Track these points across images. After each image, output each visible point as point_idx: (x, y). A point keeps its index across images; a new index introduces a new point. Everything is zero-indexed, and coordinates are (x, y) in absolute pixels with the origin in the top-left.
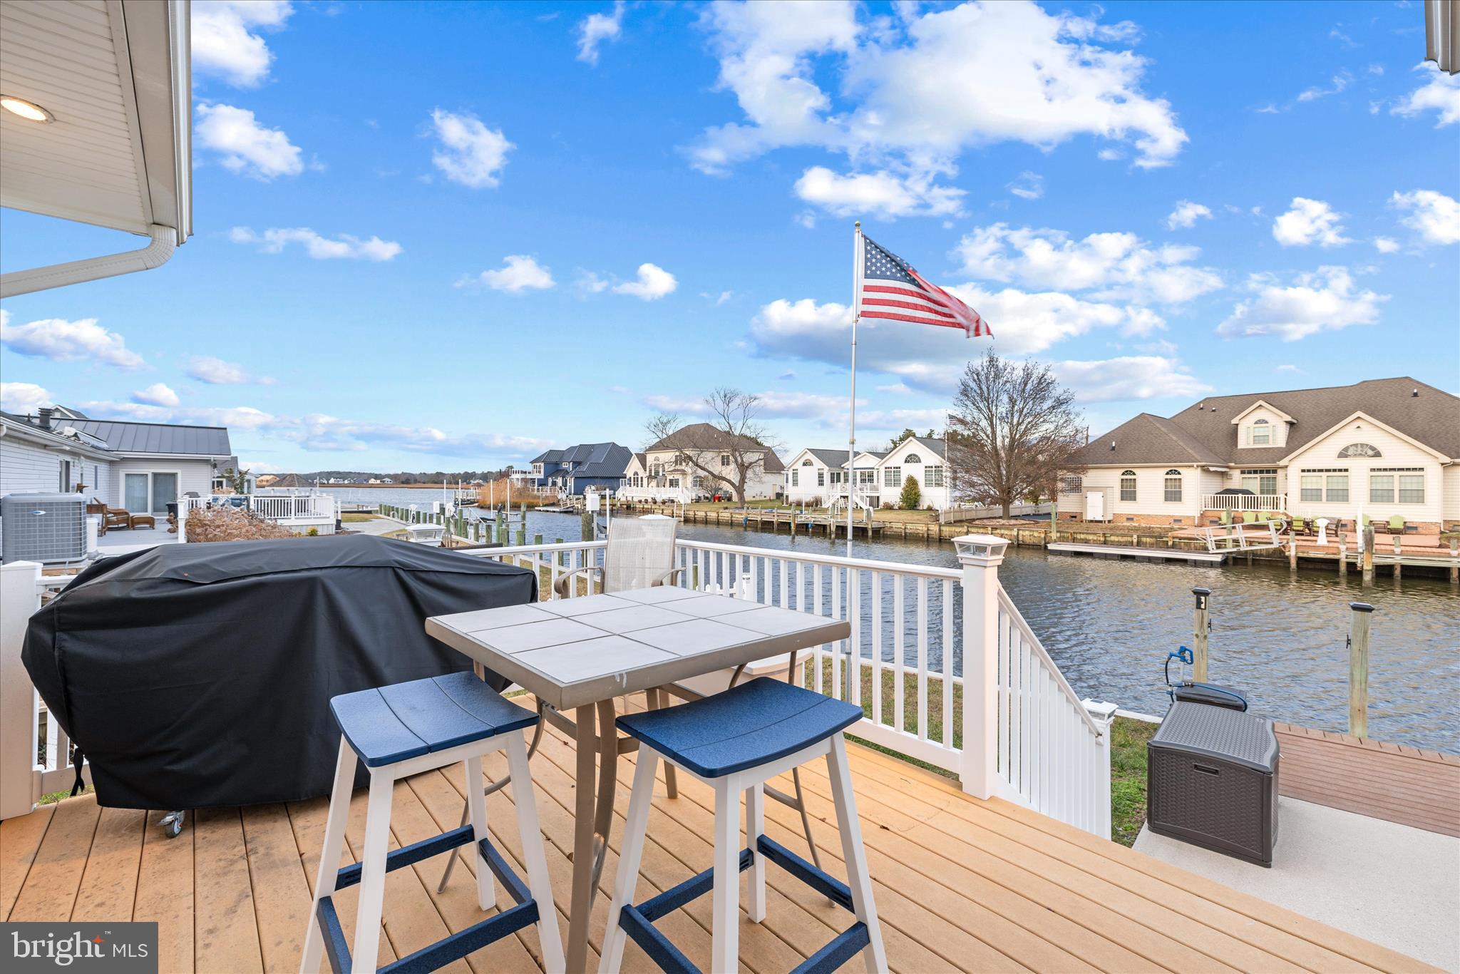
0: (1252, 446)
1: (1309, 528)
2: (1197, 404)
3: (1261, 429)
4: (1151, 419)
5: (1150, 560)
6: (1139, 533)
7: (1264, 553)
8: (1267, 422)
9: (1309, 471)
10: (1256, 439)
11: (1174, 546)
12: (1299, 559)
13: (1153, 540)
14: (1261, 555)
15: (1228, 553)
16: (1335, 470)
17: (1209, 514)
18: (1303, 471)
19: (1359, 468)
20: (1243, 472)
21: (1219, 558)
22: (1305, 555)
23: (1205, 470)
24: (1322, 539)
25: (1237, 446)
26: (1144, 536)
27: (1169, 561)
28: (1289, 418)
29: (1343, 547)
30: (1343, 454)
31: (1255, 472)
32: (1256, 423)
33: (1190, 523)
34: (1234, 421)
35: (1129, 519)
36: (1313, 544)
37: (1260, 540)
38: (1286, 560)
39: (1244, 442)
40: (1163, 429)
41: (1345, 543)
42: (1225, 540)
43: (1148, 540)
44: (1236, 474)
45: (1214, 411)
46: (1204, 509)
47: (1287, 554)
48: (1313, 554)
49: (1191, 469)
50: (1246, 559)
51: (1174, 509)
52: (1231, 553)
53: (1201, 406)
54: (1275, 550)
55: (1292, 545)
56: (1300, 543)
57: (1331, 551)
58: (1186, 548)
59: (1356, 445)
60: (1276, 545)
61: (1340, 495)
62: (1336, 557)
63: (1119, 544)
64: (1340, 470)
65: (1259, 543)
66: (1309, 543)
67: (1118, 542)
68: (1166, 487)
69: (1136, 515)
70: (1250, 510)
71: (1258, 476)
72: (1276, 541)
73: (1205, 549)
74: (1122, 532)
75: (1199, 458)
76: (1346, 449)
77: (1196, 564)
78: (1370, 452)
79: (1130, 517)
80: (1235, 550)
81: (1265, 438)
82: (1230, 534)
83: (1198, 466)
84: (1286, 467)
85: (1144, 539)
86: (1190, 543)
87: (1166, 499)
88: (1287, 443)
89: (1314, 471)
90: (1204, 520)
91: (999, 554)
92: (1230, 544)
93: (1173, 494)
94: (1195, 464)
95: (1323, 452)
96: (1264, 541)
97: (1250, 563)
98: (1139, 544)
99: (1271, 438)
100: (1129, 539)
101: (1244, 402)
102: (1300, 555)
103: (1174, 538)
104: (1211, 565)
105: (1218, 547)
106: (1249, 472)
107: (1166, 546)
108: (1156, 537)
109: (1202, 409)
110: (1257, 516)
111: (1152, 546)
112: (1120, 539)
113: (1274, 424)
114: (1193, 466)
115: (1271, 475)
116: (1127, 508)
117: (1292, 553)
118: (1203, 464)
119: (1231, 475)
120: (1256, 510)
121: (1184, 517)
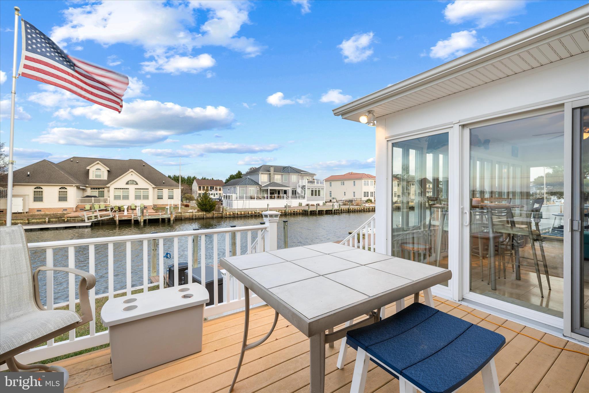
0: (95, 178)
1: (120, 209)
2: (69, 159)
3: (98, 172)
4: (50, 163)
5: (57, 229)
6: (49, 217)
7: (106, 220)
8: (100, 170)
9: (117, 189)
10: (97, 176)
11: (68, 221)
12: (120, 221)
13: (56, 219)
14: (105, 221)
15: (93, 221)
16: (125, 189)
17: (80, 206)
18: (115, 189)
19: (132, 188)
20: (91, 189)
21: (90, 224)
22: (121, 219)
23: (78, 188)
24: (126, 213)
25: (88, 178)
26: (52, 218)
27: (66, 228)
28: (108, 169)
29: (133, 215)
30: (127, 183)
31: (96, 189)
32: (96, 170)
33: (72, 210)
34: (88, 168)
35: (38, 211)
36: (123, 215)
37: (105, 215)
38: (115, 221)
39: (91, 177)
40: (56, 168)
41: (133, 213)
42: (91, 216)
43: (54, 220)
44: (89, 189)
45: (77, 163)
46: (77, 204)
47: (115, 219)
48: (124, 218)
49: (72, 187)
50: (99, 223)
51: (63, 205)
52: (94, 221)
53: (72, 160)
54: (111, 218)
55: (117, 216)
56: (120, 215)
57: (129, 217)
58: (73, 221)
59: (131, 180)
60: (111, 217)
61: (126, 197)
62: (131, 218)
63: (37, 223)
64: (126, 189)
65: (104, 216)
66: (121, 215)
67: (37, 222)
68: (59, 195)
69: (43, 209)
70: (96, 204)
71: (97, 190)
72: (111, 214)
73: (83, 221)
74: (38, 217)
75: (75, 182)
76: (128, 182)
77: (80, 227)
78: (135, 183)
79: (39, 209)
80: (96, 220)
81: (100, 176)
82: (93, 214)
83: (75, 186)
84: (109, 187)
85: (52, 220)
86: (74, 219)
87: (60, 200)
88: (108, 178)
89: (118, 189)
90: (79, 208)
91: (277, 217)
92: (93, 218)
93: (63, 198)
94: (74, 185)
95: (121, 182)
96: (106, 215)
97: (101, 224)
98: (49, 222)
99: (102, 176)
100: (44, 220)
101: (92, 161)
102: (120, 219)
103: (68, 217)
104: (87, 227)
105: (88, 219)
106: (94, 189)
107: (64, 222)
108: (58, 218)
109: (72, 161)
110: (100, 206)
111: (56, 222)
112: (38, 221)
113: (103, 171)
114: (73, 186)
115: (102, 190)
116: (38, 205)
117: (117, 219)
118: (78, 185)
119: (87, 190)
120: (99, 204)
121: (68, 208)
